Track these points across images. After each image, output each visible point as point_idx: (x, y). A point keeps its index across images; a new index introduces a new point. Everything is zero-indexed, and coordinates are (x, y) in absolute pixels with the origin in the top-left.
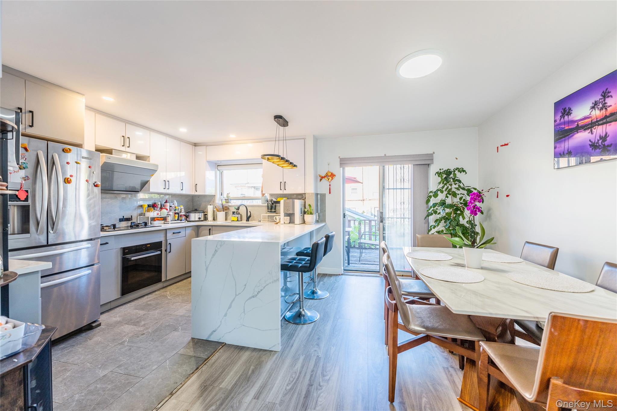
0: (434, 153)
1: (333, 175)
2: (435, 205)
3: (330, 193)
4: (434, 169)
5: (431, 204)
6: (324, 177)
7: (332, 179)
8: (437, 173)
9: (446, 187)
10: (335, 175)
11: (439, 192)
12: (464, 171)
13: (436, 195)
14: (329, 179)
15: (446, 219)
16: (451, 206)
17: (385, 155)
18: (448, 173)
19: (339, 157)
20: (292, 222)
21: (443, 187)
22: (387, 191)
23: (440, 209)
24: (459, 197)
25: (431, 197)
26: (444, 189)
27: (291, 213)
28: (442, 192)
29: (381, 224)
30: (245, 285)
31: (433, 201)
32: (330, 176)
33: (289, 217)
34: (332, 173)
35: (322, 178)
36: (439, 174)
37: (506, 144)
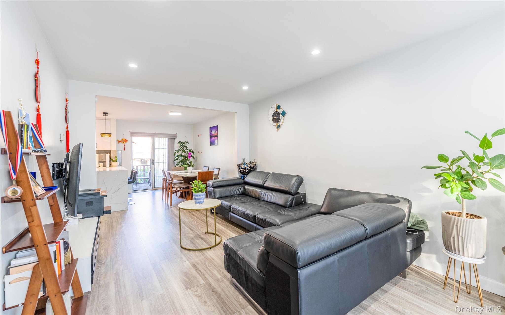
0: (176, 134)
1: (126, 141)
2: (177, 156)
3: (124, 150)
4: (177, 141)
5: (176, 155)
6: (121, 141)
7: (126, 143)
8: (178, 143)
9: (182, 148)
10: (127, 141)
11: (179, 151)
12: (188, 143)
13: (178, 152)
14: (124, 143)
15: (182, 161)
16: (183, 156)
17: (155, 132)
18: (183, 143)
19: (130, 131)
20: (104, 166)
21: (181, 148)
22: (155, 149)
23: (180, 158)
24: (186, 152)
25: (176, 152)
26: (181, 150)
27: (104, 161)
28: (180, 151)
29: (153, 165)
30: (112, 188)
31: (177, 154)
32: (125, 141)
33: (103, 164)
34: (126, 140)
35: (119, 142)
36: (179, 143)
37: (201, 135)
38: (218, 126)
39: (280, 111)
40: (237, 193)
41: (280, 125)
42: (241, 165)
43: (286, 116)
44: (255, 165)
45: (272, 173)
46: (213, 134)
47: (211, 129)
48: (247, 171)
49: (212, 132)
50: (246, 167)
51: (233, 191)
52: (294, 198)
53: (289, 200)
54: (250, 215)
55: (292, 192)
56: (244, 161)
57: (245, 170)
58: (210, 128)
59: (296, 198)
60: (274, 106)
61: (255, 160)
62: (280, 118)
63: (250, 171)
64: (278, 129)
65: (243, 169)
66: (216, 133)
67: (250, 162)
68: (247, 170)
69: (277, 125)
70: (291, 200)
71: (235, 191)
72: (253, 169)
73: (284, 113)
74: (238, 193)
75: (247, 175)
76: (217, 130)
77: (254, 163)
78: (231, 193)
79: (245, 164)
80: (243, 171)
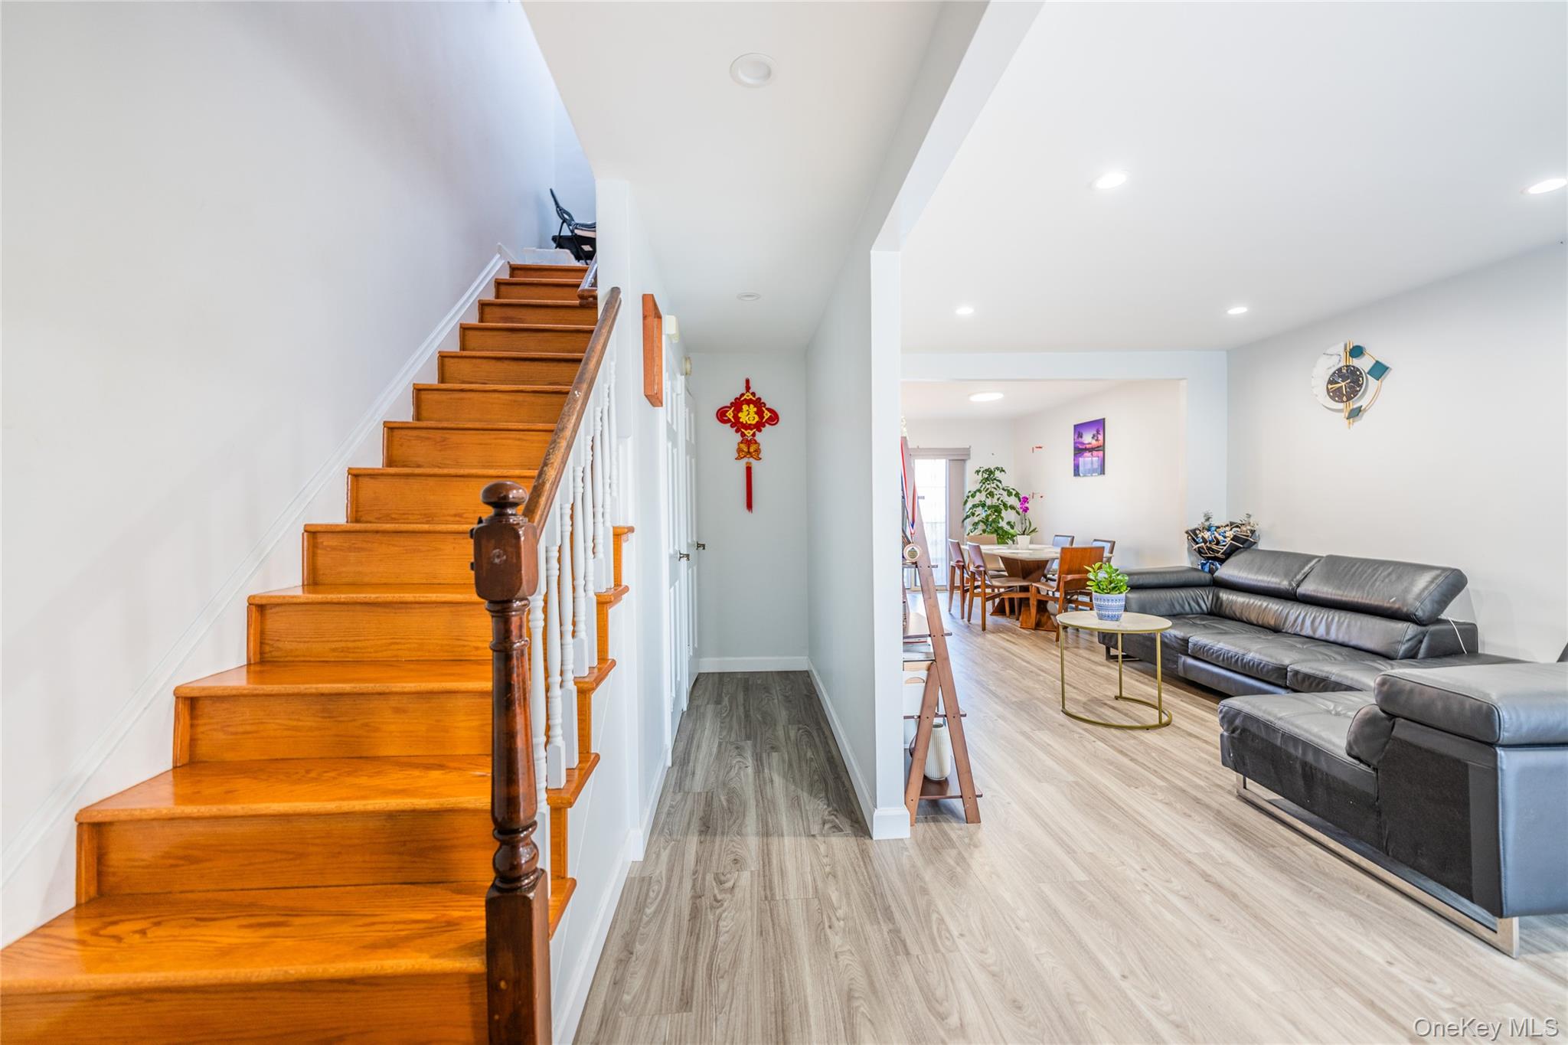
0: (970, 447)
2: (974, 506)
4: (971, 466)
5: (969, 505)
8: (976, 470)
9: (985, 487)
11: (978, 492)
12: (1004, 471)
13: (973, 495)
15: (985, 521)
16: (989, 507)
17: (918, 447)
18: (990, 472)
23: (979, 510)
24: (996, 497)
25: (968, 497)
26: (982, 489)
28: (980, 492)
31: (971, 501)
36: (978, 472)
37: (1040, 447)
38: (1104, 419)
39: (1364, 364)
40: (1191, 609)
41: (1361, 406)
42: (1198, 532)
43: (1388, 379)
44: (1253, 532)
45: (1324, 555)
46: (1086, 442)
47: (1079, 429)
48: (1225, 548)
49: (1081, 437)
50: (1220, 538)
51: (1178, 602)
52: (1427, 635)
53: (1407, 637)
54: (1262, 665)
55: (1420, 613)
56: (1208, 519)
57: (1214, 547)
58: (1075, 426)
59: (1433, 634)
60: (1340, 349)
61: (1249, 516)
62: (1360, 386)
63: (1233, 548)
64: (1351, 420)
65: (1210, 543)
66: (1097, 440)
67: (1232, 524)
68: (1224, 546)
69: (1349, 409)
70: (1415, 639)
71: (1186, 603)
72: (1243, 543)
73: (1379, 370)
74: (1194, 611)
75: (1222, 561)
76: (1101, 432)
77: (1249, 527)
78: (1174, 608)
79: (1213, 529)
80: (1209, 549)
